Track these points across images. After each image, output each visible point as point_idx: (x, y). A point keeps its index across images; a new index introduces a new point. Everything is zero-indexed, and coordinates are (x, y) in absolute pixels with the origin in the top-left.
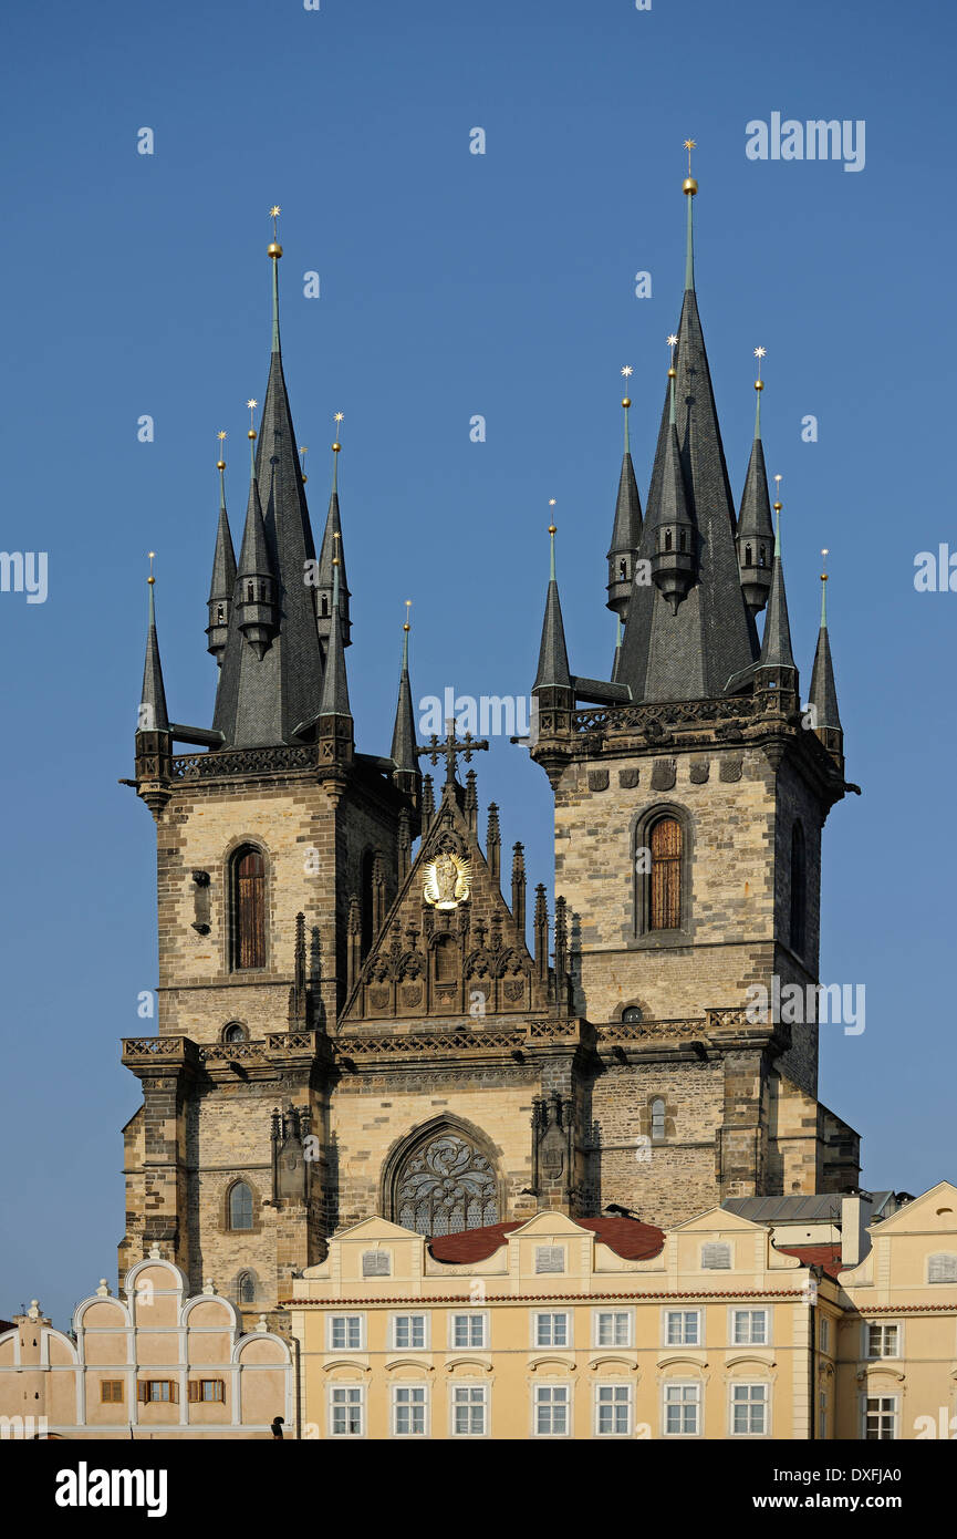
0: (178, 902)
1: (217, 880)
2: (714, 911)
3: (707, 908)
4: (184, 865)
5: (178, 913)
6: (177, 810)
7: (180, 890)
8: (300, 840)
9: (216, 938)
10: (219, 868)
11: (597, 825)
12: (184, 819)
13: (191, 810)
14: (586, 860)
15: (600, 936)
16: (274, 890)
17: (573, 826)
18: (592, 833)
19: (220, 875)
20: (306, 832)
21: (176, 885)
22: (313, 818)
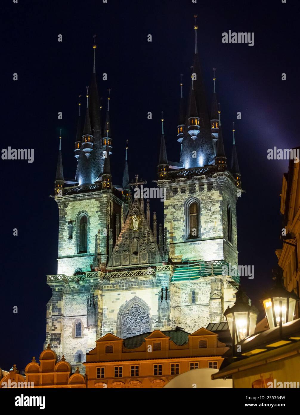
0: (64, 232)
1: (75, 225)
2: (207, 230)
3: (205, 229)
4: (66, 221)
5: (64, 235)
6: (65, 204)
7: (65, 228)
8: (97, 212)
9: (74, 243)
10: (75, 221)
11: (175, 205)
12: (66, 207)
13: (68, 204)
14: (173, 216)
15: (177, 239)
16: (90, 227)
17: (169, 206)
18: (174, 207)
19: (75, 223)
20: (99, 209)
21: (64, 227)
22: (100, 205)
